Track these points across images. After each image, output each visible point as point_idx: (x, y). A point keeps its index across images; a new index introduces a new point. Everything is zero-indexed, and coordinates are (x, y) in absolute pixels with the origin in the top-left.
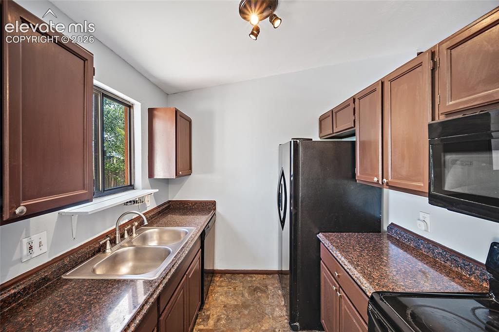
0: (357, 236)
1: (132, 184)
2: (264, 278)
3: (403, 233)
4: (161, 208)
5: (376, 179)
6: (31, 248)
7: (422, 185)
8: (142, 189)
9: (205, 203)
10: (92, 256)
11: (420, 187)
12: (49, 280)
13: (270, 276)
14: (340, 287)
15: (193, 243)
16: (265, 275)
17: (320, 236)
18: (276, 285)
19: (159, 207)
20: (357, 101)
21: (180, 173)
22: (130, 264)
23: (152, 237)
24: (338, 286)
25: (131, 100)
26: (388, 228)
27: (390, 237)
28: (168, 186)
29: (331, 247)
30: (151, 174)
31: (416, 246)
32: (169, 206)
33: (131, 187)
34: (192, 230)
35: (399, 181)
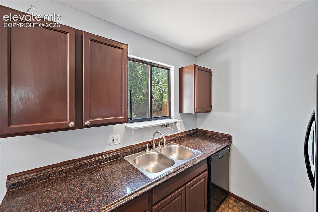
1: (170, 115)
4: (189, 133)
6: (113, 140)
8: (175, 119)
9: (222, 135)
10: (140, 151)
12: (119, 157)
15: (193, 164)
19: (188, 131)
21: (198, 110)
22: (156, 163)
23: (175, 150)
25: (169, 66)
28: (196, 119)
30: (181, 110)
32: (197, 132)
33: (169, 117)
34: (199, 154)
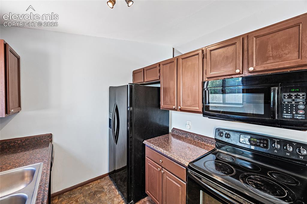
0: (162, 138)
2: (98, 183)
3: (179, 132)
5: (174, 107)
7: (198, 108)
11: (197, 109)
13: (103, 179)
14: (162, 167)
16: (99, 180)
17: (145, 142)
18: (109, 183)
20: (161, 66)
21: (12, 111)
24: (161, 167)
26: (172, 131)
27: (173, 135)
29: (155, 147)
31: (186, 137)
35: (186, 107)
